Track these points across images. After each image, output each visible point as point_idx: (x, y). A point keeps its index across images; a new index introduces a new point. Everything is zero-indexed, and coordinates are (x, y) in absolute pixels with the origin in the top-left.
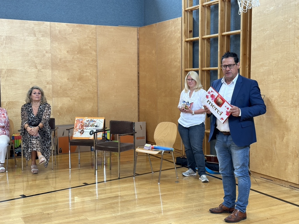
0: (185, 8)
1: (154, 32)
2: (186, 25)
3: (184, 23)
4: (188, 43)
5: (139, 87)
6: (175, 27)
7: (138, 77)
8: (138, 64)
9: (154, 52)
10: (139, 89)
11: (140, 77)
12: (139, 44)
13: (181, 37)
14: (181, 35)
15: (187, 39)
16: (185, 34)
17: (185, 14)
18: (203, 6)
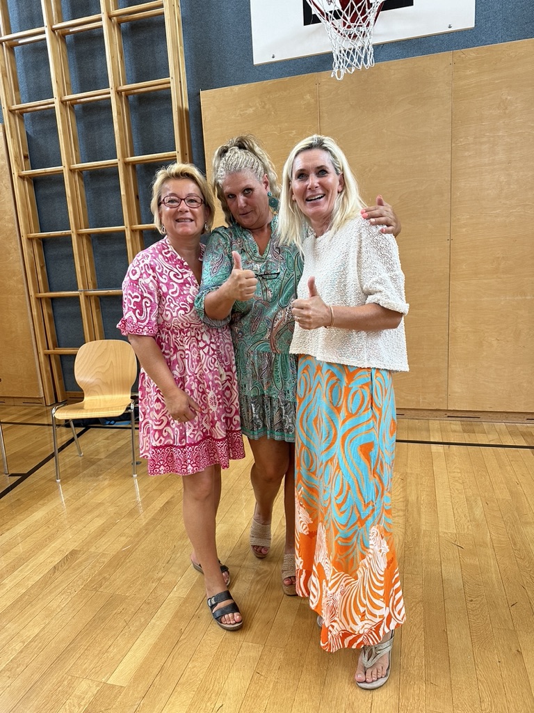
0: (8, 107)
2: (16, 141)
3: (12, 137)
4: (24, 180)
13: (7, 167)
14: (7, 163)
15: (25, 173)
16: (16, 161)
17: (9, 117)
18: (63, 102)
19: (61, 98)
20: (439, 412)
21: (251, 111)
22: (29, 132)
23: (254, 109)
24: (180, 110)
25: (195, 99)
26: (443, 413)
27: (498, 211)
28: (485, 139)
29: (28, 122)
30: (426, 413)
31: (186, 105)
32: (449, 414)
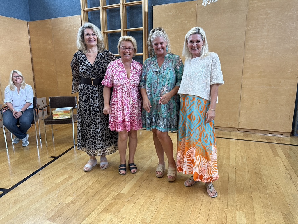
0: (83, 9)
1: (48, 26)
3: (84, 20)
5: (33, 70)
6: (73, 23)
7: (32, 62)
8: (31, 52)
9: (50, 42)
10: (33, 72)
11: (34, 62)
12: (30, 35)
17: (83, 13)
18: (103, 8)
19: (102, 7)
20: (235, 129)
21: (171, 13)
22: (89, 18)
23: (172, 13)
24: (145, 12)
25: (151, 9)
26: (236, 129)
27: (262, 54)
28: (259, 27)
29: (89, 15)
30: (230, 129)
31: (147, 10)
32: (239, 130)
